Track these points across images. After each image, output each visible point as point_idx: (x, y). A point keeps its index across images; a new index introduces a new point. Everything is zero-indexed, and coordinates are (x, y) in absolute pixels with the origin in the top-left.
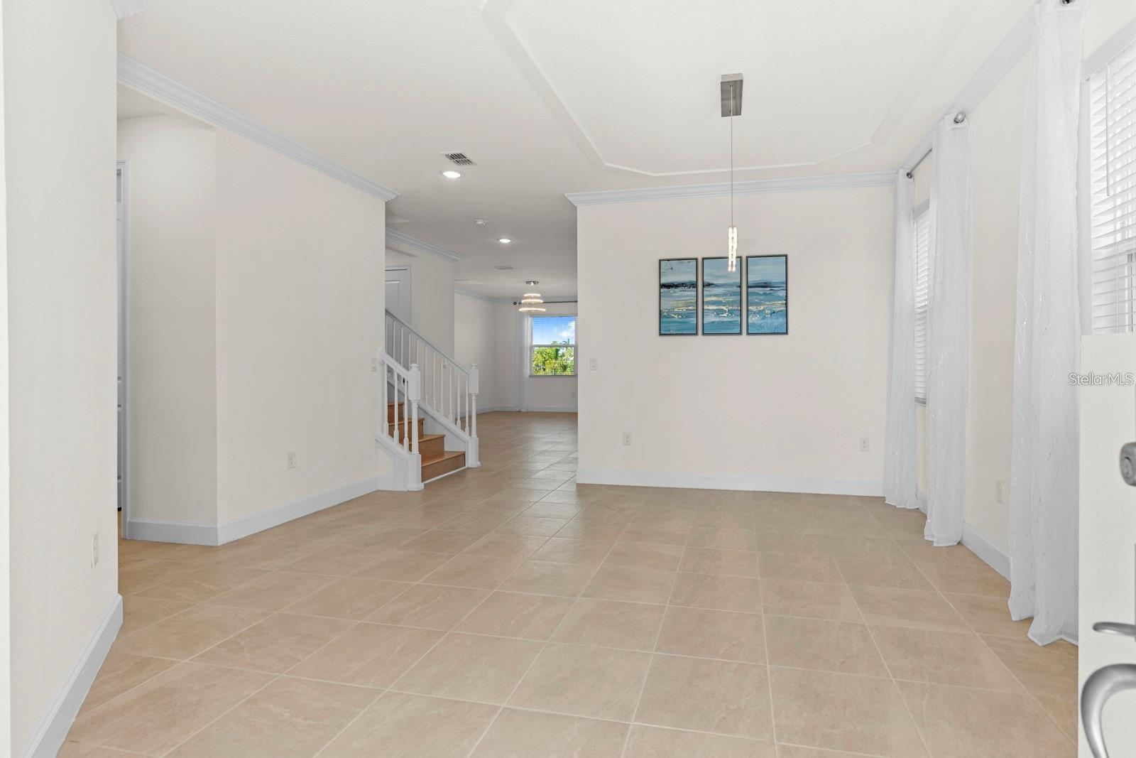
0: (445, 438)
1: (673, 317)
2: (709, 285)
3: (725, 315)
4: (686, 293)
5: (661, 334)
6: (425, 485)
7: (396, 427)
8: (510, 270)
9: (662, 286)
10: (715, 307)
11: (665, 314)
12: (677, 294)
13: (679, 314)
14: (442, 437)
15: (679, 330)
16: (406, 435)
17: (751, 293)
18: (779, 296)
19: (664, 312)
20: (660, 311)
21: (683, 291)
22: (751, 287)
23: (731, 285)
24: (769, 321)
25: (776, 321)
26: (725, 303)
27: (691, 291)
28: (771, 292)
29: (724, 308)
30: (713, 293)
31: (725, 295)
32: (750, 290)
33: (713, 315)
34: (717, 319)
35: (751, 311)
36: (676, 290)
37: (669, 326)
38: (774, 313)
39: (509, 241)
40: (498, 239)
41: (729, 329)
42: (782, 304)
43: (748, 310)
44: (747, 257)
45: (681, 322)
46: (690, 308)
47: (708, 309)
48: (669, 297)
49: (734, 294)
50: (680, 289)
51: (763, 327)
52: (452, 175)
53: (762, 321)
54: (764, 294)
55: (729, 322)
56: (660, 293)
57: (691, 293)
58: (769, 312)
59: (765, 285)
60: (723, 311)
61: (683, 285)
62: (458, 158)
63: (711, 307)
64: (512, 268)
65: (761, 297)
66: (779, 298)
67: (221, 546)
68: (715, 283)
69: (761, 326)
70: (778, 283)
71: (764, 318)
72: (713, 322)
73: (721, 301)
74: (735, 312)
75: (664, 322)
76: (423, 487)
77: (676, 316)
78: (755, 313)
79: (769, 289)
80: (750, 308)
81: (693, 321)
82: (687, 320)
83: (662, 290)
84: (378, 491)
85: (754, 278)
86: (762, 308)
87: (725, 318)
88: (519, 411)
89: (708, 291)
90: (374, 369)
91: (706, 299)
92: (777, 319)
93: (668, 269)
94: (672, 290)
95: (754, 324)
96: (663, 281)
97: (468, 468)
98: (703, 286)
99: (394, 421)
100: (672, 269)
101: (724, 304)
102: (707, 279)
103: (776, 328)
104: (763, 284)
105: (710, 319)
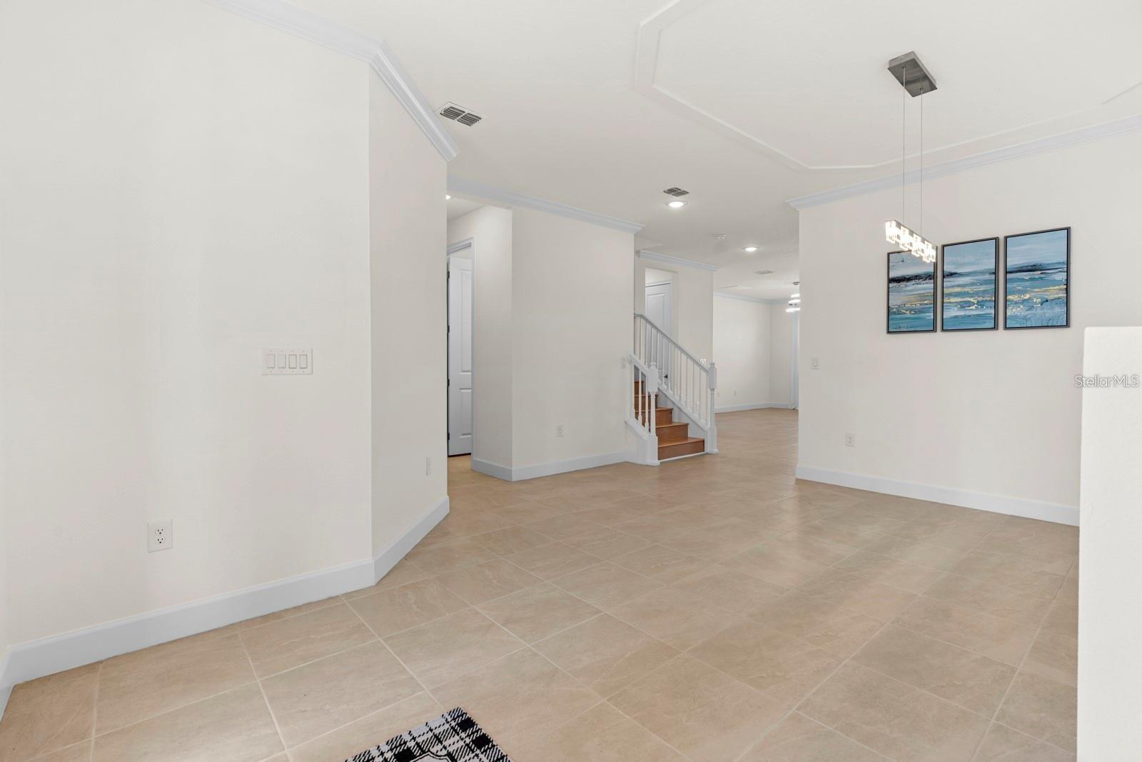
0: (689, 426)
1: (904, 313)
2: (951, 275)
3: (973, 307)
4: (919, 286)
5: (889, 332)
6: (661, 463)
7: (640, 413)
8: (770, 274)
9: (891, 280)
10: (959, 300)
11: (895, 310)
12: (908, 288)
13: (911, 310)
14: (686, 425)
15: (911, 327)
16: (647, 420)
17: (1011, 279)
18: (1055, 280)
19: (893, 308)
20: (888, 307)
21: (917, 284)
22: (1011, 272)
23: (982, 273)
24: (1039, 311)
25: (1049, 311)
26: (973, 293)
27: (927, 283)
28: (1042, 276)
29: (972, 300)
30: (957, 283)
31: (972, 284)
32: (1009, 276)
33: (956, 308)
34: (962, 313)
35: (1012, 301)
36: (908, 284)
37: (897, 323)
38: (1047, 301)
39: (755, 249)
40: (744, 249)
41: (978, 323)
42: (1061, 290)
43: (1006, 300)
44: (1006, 238)
45: (914, 318)
46: (926, 302)
47: (950, 302)
48: (900, 292)
49: (986, 282)
50: (913, 282)
51: (1030, 318)
52: (676, 204)
53: (1029, 312)
54: (1031, 279)
55: (979, 315)
56: (889, 288)
57: (928, 286)
58: (1039, 300)
59: (1033, 268)
60: (970, 304)
61: (916, 277)
62: (675, 192)
63: (953, 300)
64: (771, 272)
65: (1027, 284)
66: (1055, 283)
67: (515, 482)
68: (959, 271)
69: (1025, 318)
70: (1053, 264)
71: (1031, 308)
72: (956, 317)
73: (968, 292)
74: (988, 304)
75: (892, 319)
76: (659, 463)
77: (908, 312)
78: (1016, 303)
79: (1040, 272)
80: (1009, 297)
81: (930, 316)
82: (922, 315)
83: (891, 285)
84: (627, 462)
85: (1013, 262)
86: (1027, 296)
87: (973, 311)
88: (794, 409)
89: (949, 282)
90: (624, 367)
91: (946, 291)
92: (1052, 308)
93: (898, 262)
94: (903, 284)
95: (1014, 317)
96: (892, 275)
97: (707, 454)
98: (944, 277)
99: (638, 410)
100: (903, 261)
101: (971, 295)
102: (948, 269)
103: (1050, 319)
104: (1030, 268)
105: (951, 313)
